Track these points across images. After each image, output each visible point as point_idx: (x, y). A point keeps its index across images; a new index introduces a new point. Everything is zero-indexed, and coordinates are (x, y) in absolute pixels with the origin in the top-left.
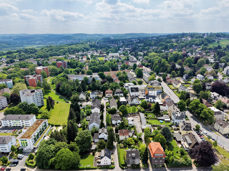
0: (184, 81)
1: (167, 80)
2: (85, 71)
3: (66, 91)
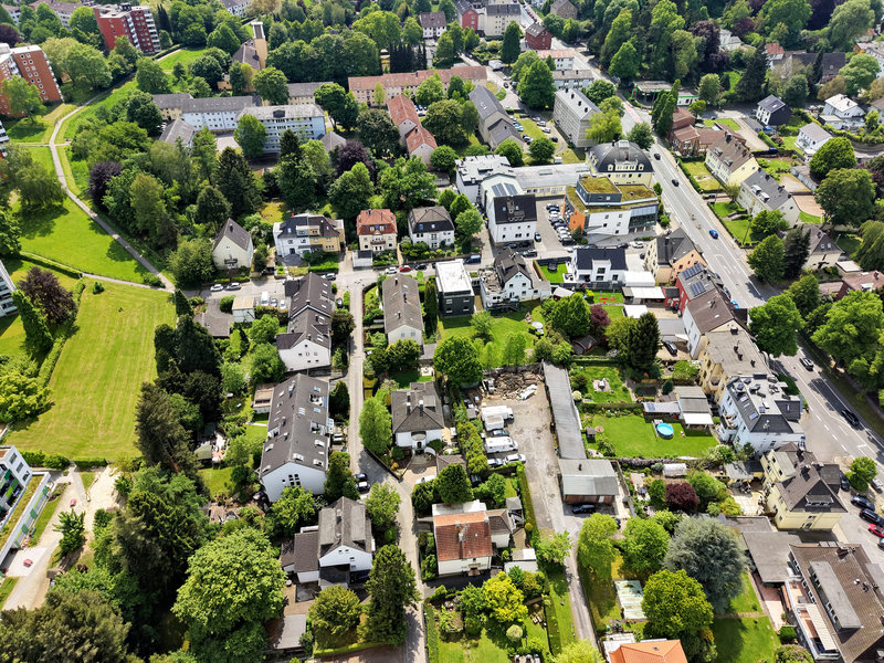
0: (761, 137)
1: (678, 133)
2: (247, 72)
3: (140, 218)
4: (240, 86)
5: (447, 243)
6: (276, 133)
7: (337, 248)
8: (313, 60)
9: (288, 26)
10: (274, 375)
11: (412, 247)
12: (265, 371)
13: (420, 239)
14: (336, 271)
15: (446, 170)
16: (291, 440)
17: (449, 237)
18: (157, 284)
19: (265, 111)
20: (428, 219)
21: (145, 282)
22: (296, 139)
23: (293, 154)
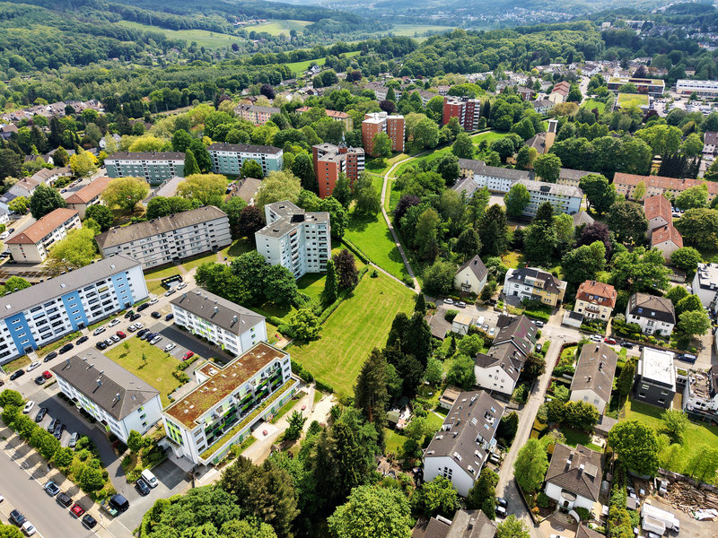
2: (533, 154)
3: (418, 237)
4: (523, 164)
5: (663, 334)
6: (538, 202)
7: (553, 303)
8: (589, 154)
9: (577, 125)
10: (465, 383)
11: (624, 324)
12: (459, 376)
13: (635, 321)
14: (545, 321)
15: (685, 269)
16: (457, 440)
17: (668, 329)
18: (410, 285)
19: (535, 184)
20: (650, 305)
21: (404, 280)
22: (552, 210)
23: (544, 221)
